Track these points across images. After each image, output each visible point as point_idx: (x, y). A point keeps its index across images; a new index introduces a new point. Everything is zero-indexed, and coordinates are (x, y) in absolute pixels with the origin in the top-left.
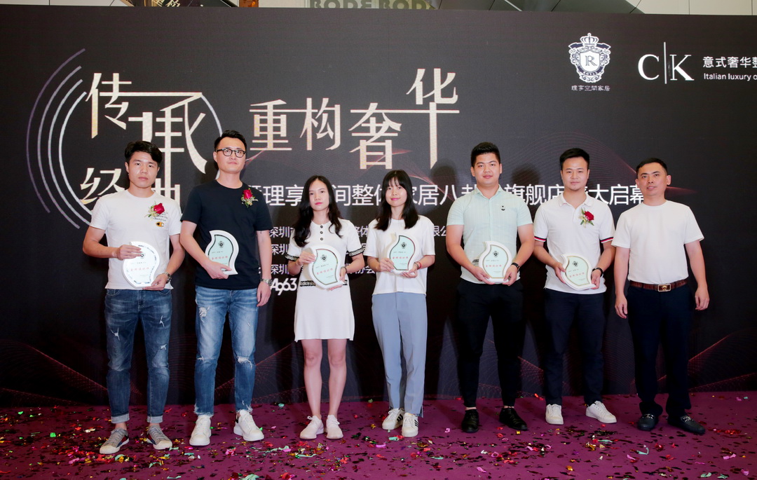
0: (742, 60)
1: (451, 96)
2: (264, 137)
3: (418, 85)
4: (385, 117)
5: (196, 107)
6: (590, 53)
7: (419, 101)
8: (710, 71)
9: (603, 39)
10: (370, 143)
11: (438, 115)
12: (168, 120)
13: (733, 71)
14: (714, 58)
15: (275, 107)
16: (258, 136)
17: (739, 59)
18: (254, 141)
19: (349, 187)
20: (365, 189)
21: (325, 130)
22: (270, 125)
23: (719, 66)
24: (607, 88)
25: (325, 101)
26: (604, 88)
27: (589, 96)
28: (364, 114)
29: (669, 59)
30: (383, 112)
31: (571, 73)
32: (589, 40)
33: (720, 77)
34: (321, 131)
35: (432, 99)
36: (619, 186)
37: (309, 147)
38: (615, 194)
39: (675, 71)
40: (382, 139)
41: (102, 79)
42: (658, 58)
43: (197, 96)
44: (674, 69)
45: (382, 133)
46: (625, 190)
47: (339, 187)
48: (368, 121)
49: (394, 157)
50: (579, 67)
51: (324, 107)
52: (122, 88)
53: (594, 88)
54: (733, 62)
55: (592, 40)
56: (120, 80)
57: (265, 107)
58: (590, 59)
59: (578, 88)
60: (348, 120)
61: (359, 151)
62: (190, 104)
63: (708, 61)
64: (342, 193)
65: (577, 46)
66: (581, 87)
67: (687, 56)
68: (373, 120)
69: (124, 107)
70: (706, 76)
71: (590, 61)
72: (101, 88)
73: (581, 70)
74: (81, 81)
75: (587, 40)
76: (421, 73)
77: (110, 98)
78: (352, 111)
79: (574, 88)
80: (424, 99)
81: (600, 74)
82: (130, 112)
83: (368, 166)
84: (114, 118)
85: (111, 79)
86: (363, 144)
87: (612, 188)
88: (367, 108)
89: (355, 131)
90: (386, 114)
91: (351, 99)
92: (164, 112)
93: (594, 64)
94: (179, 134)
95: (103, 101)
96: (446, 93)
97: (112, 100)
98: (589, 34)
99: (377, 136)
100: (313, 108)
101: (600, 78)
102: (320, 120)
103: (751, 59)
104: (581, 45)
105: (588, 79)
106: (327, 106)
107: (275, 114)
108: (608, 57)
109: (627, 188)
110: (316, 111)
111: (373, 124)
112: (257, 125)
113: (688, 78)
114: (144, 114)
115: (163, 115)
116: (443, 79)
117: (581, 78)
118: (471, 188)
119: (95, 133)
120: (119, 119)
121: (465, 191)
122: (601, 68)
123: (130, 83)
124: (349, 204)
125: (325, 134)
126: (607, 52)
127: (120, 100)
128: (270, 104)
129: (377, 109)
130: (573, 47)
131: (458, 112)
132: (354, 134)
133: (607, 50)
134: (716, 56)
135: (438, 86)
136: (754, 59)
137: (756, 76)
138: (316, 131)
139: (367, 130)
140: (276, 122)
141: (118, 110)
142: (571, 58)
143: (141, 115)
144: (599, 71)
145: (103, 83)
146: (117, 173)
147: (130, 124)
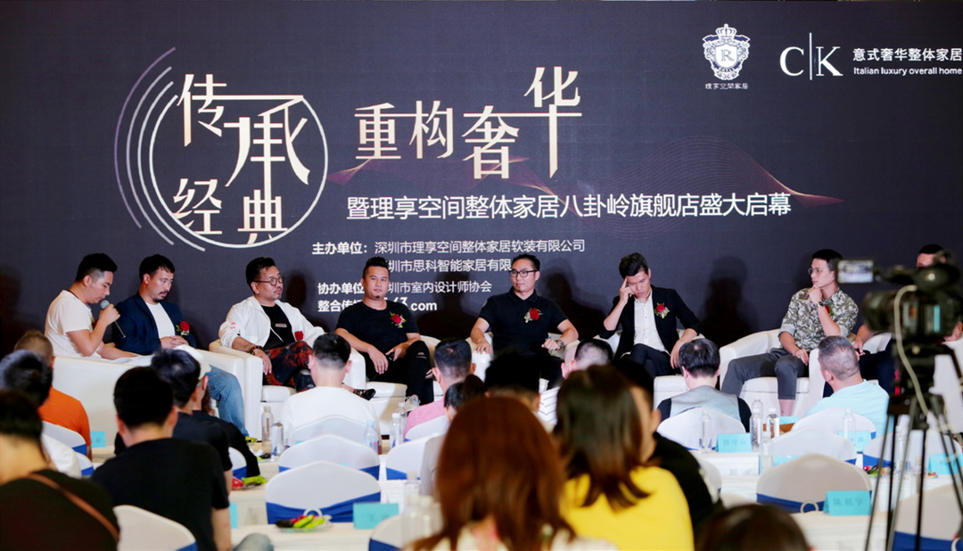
0: (897, 52)
1: (573, 97)
2: (371, 144)
3: (537, 85)
4: (501, 122)
6: (726, 47)
7: (538, 103)
8: (861, 65)
9: (742, 30)
10: (484, 150)
11: (558, 118)
12: (267, 125)
13: (887, 65)
15: (383, 111)
16: (365, 143)
17: (894, 51)
18: (360, 149)
19: (462, 198)
20: (480, 201)
21: (436, 136)
22: (377, 131)
23: (871, 58)
24: (745, 85)
25: (436, 104)
26: (741, 86)
27: (725, 95)
28: (479, 118)
29: (815, 52)
30: (498, 115)
31: (705, 70)
32: (726, 32)
33: (872, 71)
34: (432, 137)
35: (552, 101)
36: (757, 195)
37: (420, 155)
38: (752, 204)
39: (822, 65)
40: (498, 146)
41: (194, 81)
42: (802, 51)
43: (298, 98)
44: (820, 63)
45: (498, 139)
46: (763, 199)
47: (452, 198)
48: (482, 126)
49: (511, 166)
50: (714, 63)
51: (435, 110)
52: (217, 91)
53: (730, 86)
54: (887, 54)
55: (729, 32)
56: (214, 82)
57: (372, 112)
58: (726, 53)
59: (713, 86)
60: (461, 125)
61: (473, 159)
62: (290, 108)
63: (859, 54)
64: (455, 205)
65: (711, 39)
66: (716, 85)
67: (835, 48)
68: (488, 124)
69: (219, 111)
70: (856, 70)
71: (726, 56)
72: (194, 91)
73: (716, 66)
74: (171, 83)
75: (724, 31)
76: (540, 72)
77: (203, 102)
78: (466, 115)
79: (709, 85)
80: (543, 101)
81: (738, 70)
82: (224, 118)
83: (482, 175)
84: (208, 124)
85: (204, 81)
86: (478, 151)
87: (749, 197)
88: (481, 110)
89: (468, 137)
90: (503, 118)
91: (464, 102)
92: (262, 117)
93: (731, 60)
94: (279, 141)
95: (196, 104)
96: (568, 93)
97: (206, 104)
98: (726, 25)
99: (492, 142)
100: (423, 113)
101: (738, 75)
102: (430, 125)
103: (908, 51)
104: (717, 38)
105: (724, 76)
106: (439, 110)
107: (382, 119)
108: (747, 50)
109: (765, 197)
110: (427, 115)
111: (488, 129)
112: (363, 131)
113: (836, 73)
114: (241, 119)
115: (261, 120)
116: (564, 79)
117: (716, 75)
118: (594, 199)
119: (188, 141)
120: (213, 125)
121: (588, 201)
122: (739, 63)
123: (225, 85)
124: (462, 218)
125: (436, 140)
126: (746, 45)
127: (214, 104)
128: (377, 108)
129: (493, 112)
130: (707, 40)
131: (580, 114)
132: (468, 141)
133: (746, 42)
134: (867, 48)
135: (558, 87)
136: (912, 51)
137: (912, 71)
138: (426, 137)
139: (482, 136)
140: (384, 127)
141: (213, 115)
142: (705, 52)
143: (237, 122)
144: (736, 66)
145: (196, 85)
146: (213, 184)
147: (225, 130)
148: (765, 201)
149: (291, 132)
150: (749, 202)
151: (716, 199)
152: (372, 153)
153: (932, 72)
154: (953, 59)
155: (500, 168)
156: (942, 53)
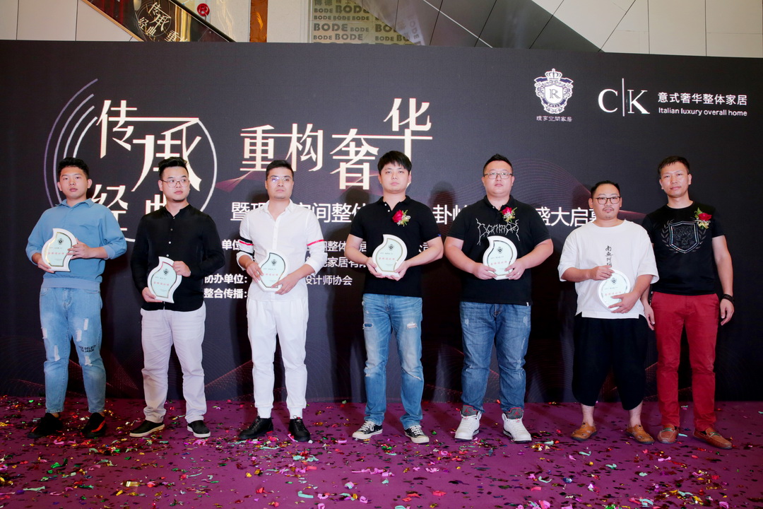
0: (694, 96)
1: (425, 123)
2: (253, 159)
3: (395, 113)
4: (364, 142)
5: (194, 131)
6: (553, 87)
7: (395, 127)
8: (665, 106)
9: (567, 74)
10: (349, 165)
11: (413, 140)
13: (686, 106)
14: (668, 94)
15: (264, 132)
16: (248, 157)
17: (691, 95)
18: (244, 162)
19: (329, 205)
20: (344, 208)
21: (309, 153)
22: (259, 148)
23: (672, 101)
24: (570, 119)
25: (310, 126)
26: (566, 119)
27: (552, 126)
28: (345, 139)
29: (627, 94)
30: (362, 137)
31: (536, 105)
32: (553, 75)
33: (674, 111)
34: (304, 154)
35: (407, 126)
36: (579, 209)
38: (575, 217)
39: (633, 104)
40: (360, 162)
41: (111, 106)
42: (616, 93)
43: (194, 121)
44: (631, 103)
45: (360, 157)
46: (585, 213)
47: (320, 205)
48: (348, 146)
50: (543, 99)
51: (308, 132)
52: (129, 114)
53: (557, 119)
54: (686, 98)
55: (556, 75)
56: (127, 107)
57: (255, 132)
58: (554, 92)
59: (543, 118)
60: (330, 144)
61: (339, 173)
62: (187, 128)
63: (663, 97)
64: (322, 211)
65: (542, 80)
66: (545, 118)
67: (643, 91)
68: (353, 144)
69: (130, 130)
70: (661, 110)
71: (553, 94)
72: (110, 113)
73: (546, 102)
74: (93, 107)
75: (552, 74)
76: (397, 102)
77: (117, 122)
78: (334, 136)
79: (539, 118)
80: (400, 126)
81: (563, 106)
82: (134, 136)
83: (347, 186)
84: (121, 140)
85: (119, 106)
86: (343, 166)
87: (573, 211)
88: (347, 133)
89: (335, 154)
90: (365, 139)
91: (333, 125)
92: (165, 135)
93: (558, 97)
94: (178, 155)
95: (111, 125)
96: (421, 121)
97: (120, 125)
98: (554, 70)
99: (356, 159)
100: (298, 133)
101: (563, 110)
102: (304, 144)
103: (702, 96)
104: (546, 79)
105: (552, 110)
106: (311, 131)
107: (264, 138)
108: (571, 90)
109: (586, 211)
110: (301, 135)
111: (352, 148)
112: (247, 148)
113: (644, 111)
114: (147, 136)
115: (163, 138)
116: (418, 108)
117: (545, 109)
118: (442, 208)
119: (103, 153)
120: (125, 141)
121: (436, 210)
122: (564, 101)
123: (135, 109)
124: (328, 221)
125: (308, 156)
126: (570, 86)
127: (126, 125)
128: (259, 129)
129: (357, 134)
130: (538, 80)
131: (431, 138)
132: (335, 157)
133: (570, 84)
134: (670, 92)
135: (413, 115)
136: (706, 96)
137: (707, 112)
138: (300, 153)
139: (347, 153)
140: (265, 144)
141: (125, 133)
142: (536, 91)
143: (144, 138)
144: (562, 103)
145: (112, 109)
146: (121, 189)
147: (133, 146)
148: (587, 215)
149: (188, 147)
150: (573, 215)
151: (545, 212)
152: (254, 166)
153: (723, 113)
154: (740, 103)
155: (361, 181)
156: (730, 99)
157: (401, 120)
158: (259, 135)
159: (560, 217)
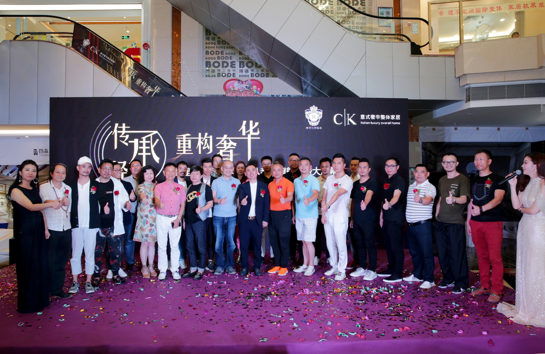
1: (256, 132)
2: (182, 149)
3: (243, 127)
4: (230, 140)
5: (155, 137)
6: (314, 114)
7: (244, 134)
8: (363, 121)
9: (320, 107)
10: (224, 151)
12: (144, 142)
13: (373, 121)
15: (186, 137)
16: (180, 148)
21: (206, 146)
22: (184, 144)
24: (321, 128)
25: (206, 134)
26: (319, 128)
27: (313, 131)
29: (347, 116)
30: (229, 138)
31: (306, 122)
32: (314, 108)
33: (367, 123)
34: (204, 146)
35: (249, 133)
37: (200, 153)
39: (349, 121)
40: (229, 149)
41: (119, 126)
42: (342, 115)
43: (155, 132)
45: (229, 147)
48: (223, 142)
49: (233, 156)
51: (206, 136)
52: (127, 129)
53: (315, 128)
54: (373, 117)
56: (126, 126)
57: (182, 137)
62: (153, 136)
63: (363, 117)
65: (308, 111)
66: (310, 127)
67: (354, 115)
68: (225, 142)
69: (127, 137)
70: (362, 123)
71: (313, 117)
72: (118, 129)
73: (310, 121)
74: (110, 127)
76: (245, 122)
77: (121, 134)
79: (307, 128)
80: (246, 133)
81: (318, 122)
82: (129, 139)
84: (123, 141)
85: (122, 126)
88: (223, 137)
89: (218, 146)
91: (216, 133)
93: (315, 118)
94: (149, 148)
95: (119, 134)
96: (255, 130)
97: (122, 134)
98: (314, 106)
99: (227, 148)
101: (318, 124)
102: (204, 142)
103: (380, 116)
104: (310, 110)
105: (313, 124)
107: (186, 139)
108: (321, 115)
111: (225, 143)
112: (179, 144)
113: (354, 123)
114: (135, 139)
115: (142, 140)
117: (310, 124)
119: (116, 147)
120: (126, 142)
123: (129, 127)
125: (206, 147)
126: (321, 113)
127: (125, 134)
128: (184, 136)
132: (217, 148)
134: (366, 114)
135: (251, 128)
136: (382, 116)
137: (382, 123)
138: (202, 146)
139: (223, 146)
140: (187, 142)
141: (125, 138)
142: (306, 116)
143: (133, 140)
144: (317, 121)
145: (119, 127)
146: (125, 163)
147: (129, 144)
149: (153, 144)
152: (182, 152)
153: (389, 123)
154: (397, 119)
155: (229, 158)
156: (393, 117)
157: (246, 130)
158: (184, 138)
159: (316, 171)
